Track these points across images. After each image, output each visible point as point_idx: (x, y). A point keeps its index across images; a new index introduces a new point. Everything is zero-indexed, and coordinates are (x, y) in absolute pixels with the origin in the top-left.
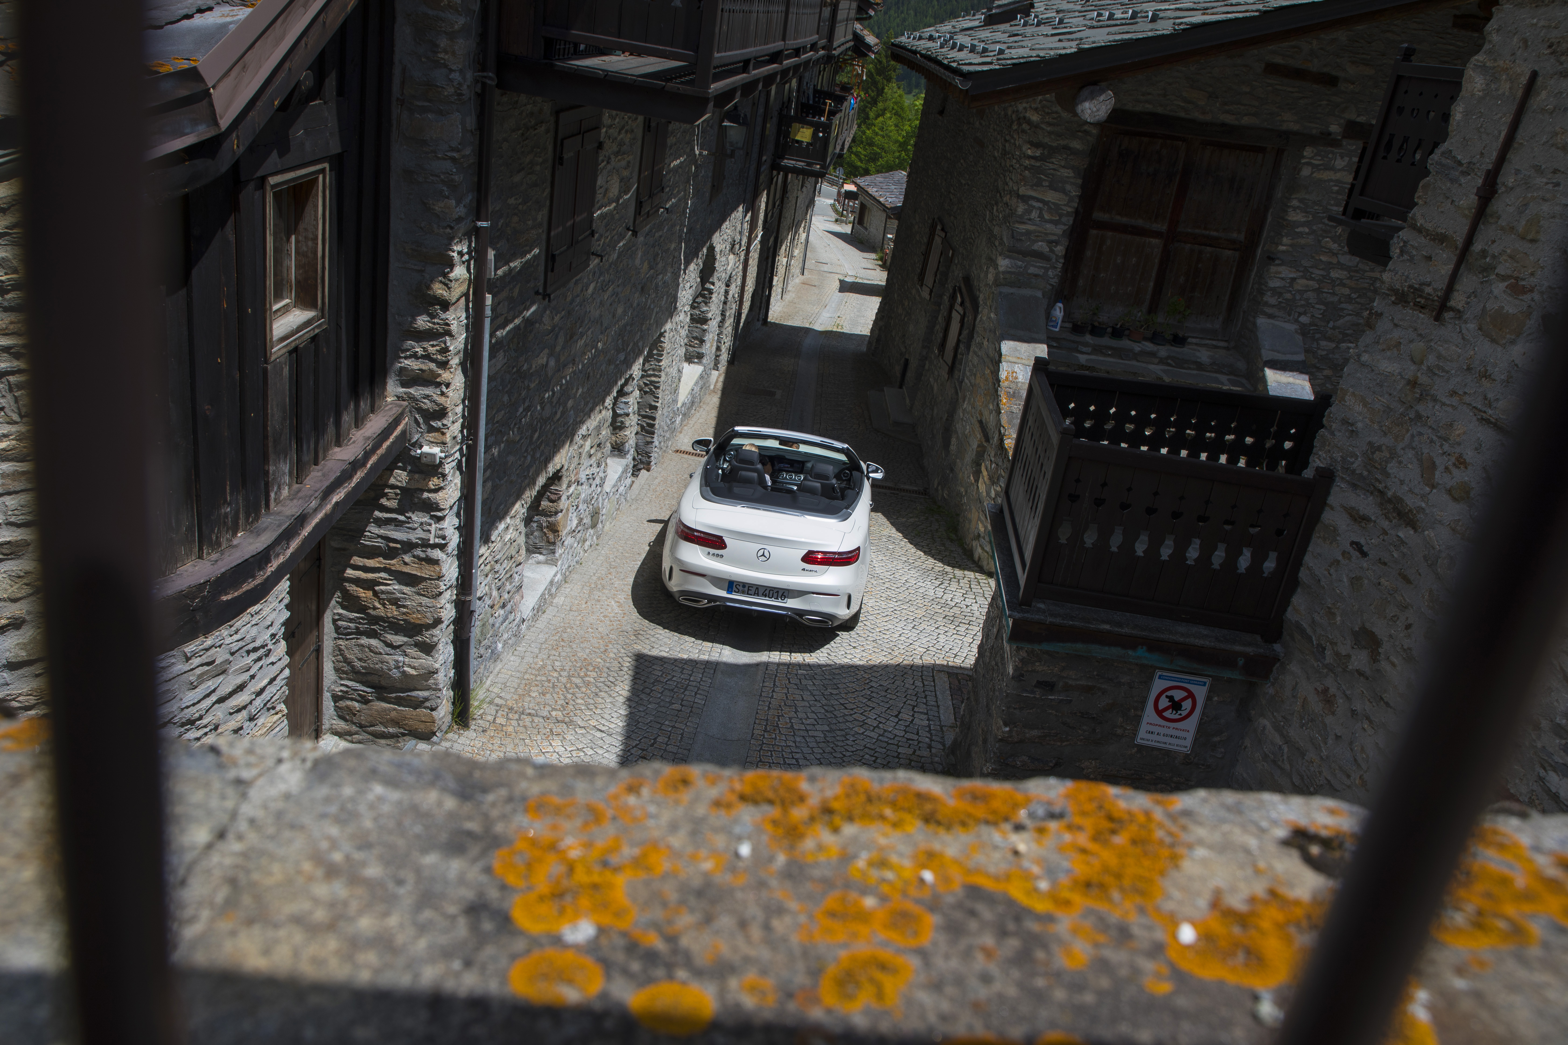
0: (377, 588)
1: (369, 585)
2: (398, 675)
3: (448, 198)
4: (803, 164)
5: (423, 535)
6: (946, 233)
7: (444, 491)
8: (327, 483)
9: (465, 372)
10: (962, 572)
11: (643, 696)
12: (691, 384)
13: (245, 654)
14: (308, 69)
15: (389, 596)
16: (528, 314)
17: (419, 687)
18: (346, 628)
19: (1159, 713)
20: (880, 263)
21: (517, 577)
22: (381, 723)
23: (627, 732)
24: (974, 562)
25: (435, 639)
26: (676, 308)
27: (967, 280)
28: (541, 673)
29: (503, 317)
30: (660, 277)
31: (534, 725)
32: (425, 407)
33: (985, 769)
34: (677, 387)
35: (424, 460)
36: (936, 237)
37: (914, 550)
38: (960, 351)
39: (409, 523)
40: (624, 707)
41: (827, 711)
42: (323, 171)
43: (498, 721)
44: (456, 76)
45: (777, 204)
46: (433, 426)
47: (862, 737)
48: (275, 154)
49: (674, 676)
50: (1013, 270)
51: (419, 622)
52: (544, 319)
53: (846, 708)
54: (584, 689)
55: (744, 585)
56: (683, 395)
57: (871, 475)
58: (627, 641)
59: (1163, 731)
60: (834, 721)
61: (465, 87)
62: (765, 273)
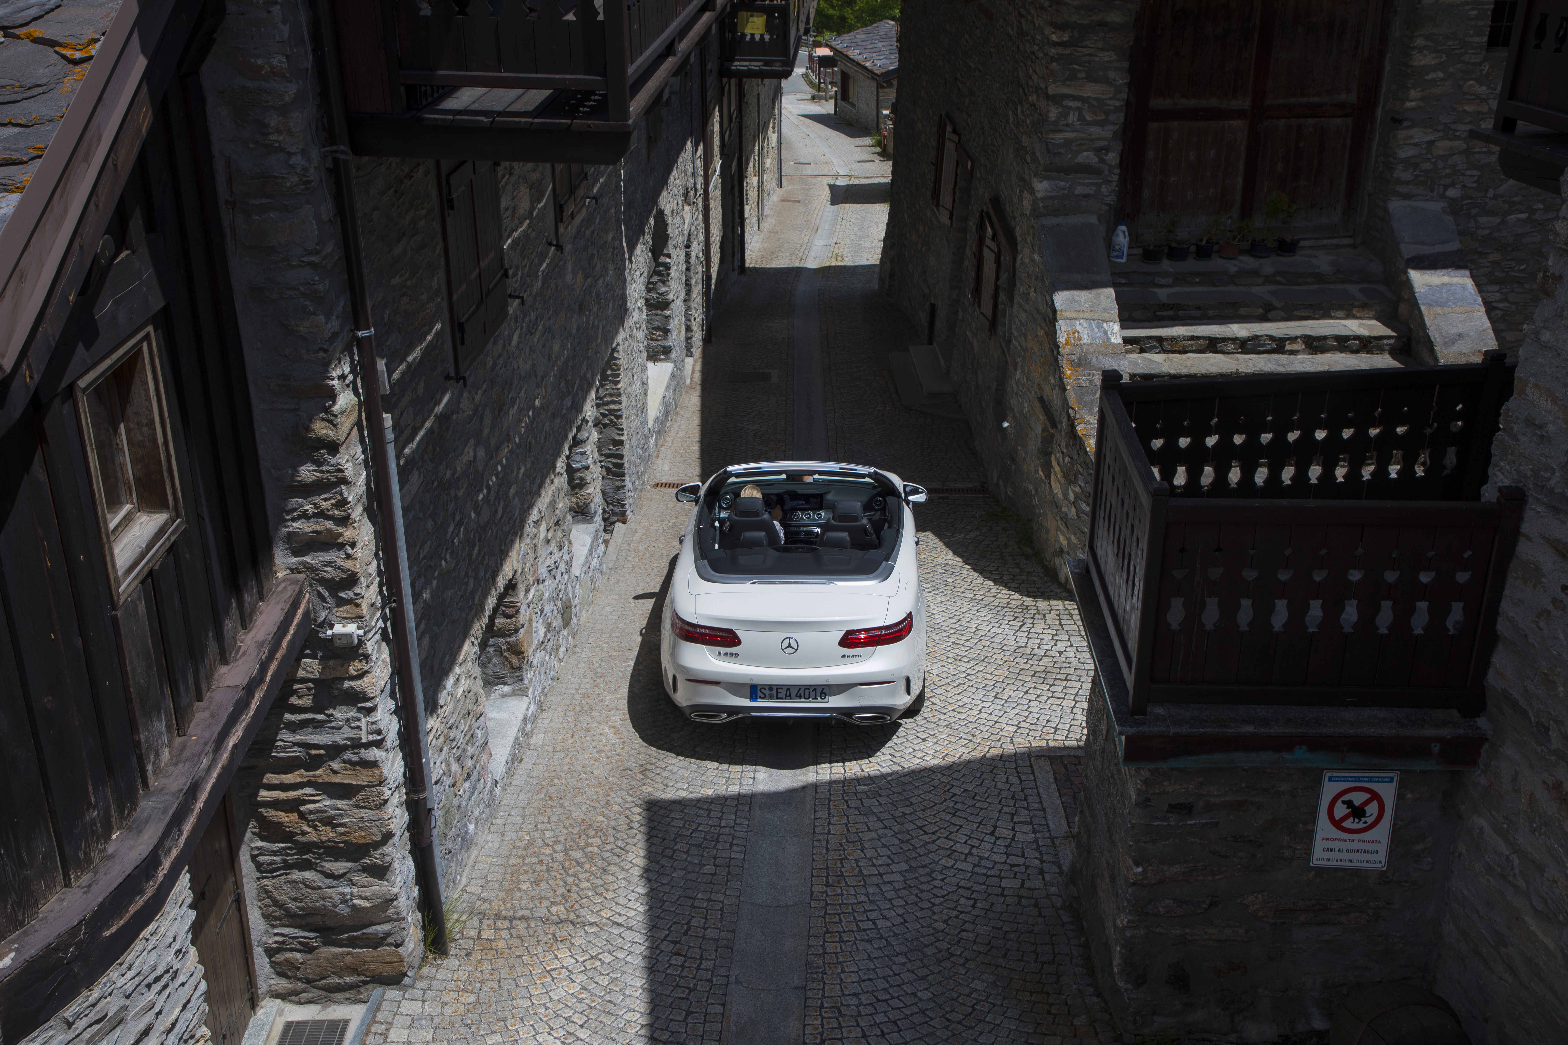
0: (302, 808)
1: (292, 806)
2: (347, 910)
3: (314, 314)
4: (759, 64)
5: (352, 734)
6: (959, 135)
7: (370, 675)
8: (218, 728)
9: (372, 519)
10: (1046, 603)
11: (664, 861)
12: (661, 391)
13: (145, 990)
14: (105, 234)
15: (320, 815)
16: (439, 409)
17: (377, 921)
18: (270, 864)
19: (1337, 824)
20: (878, 149)
21: (479, 733)
22: (333, 973)
23: (651, 920)
24: (1060, 585)
25: (388, 859)
26: (626, 310)
27: (996, 201)
28: (530, 852)
29: (410, 427)
30: (600, 282)
31: (531, 931)
32: (328, 576)
33: (1118, 921)
34: (645, 403)
35: (338, 643)
36: (947, 143)
37: (980, 580)
38: (1000, 300)
39: (331, 722)
40: (642, 882)
41: (902, 842)
42: (147, 337)
43: (484, 935)
44: (297, 160)
45: (734, 116)
46: (342, 598)
47: (952, 872)
48: (80, 348)
49: (699, 824)
50: (1055, 194)
51: (364, 841)
52: (462, 406)
53: (926, 833)
54: (587, 866)
55: (771, 687)
56: (654, 408)
57: (910, 498)
58: (633, 783)
59: (1344, 846)
60: (914, 855)
61: (312, 170)
62: (733, 207)
